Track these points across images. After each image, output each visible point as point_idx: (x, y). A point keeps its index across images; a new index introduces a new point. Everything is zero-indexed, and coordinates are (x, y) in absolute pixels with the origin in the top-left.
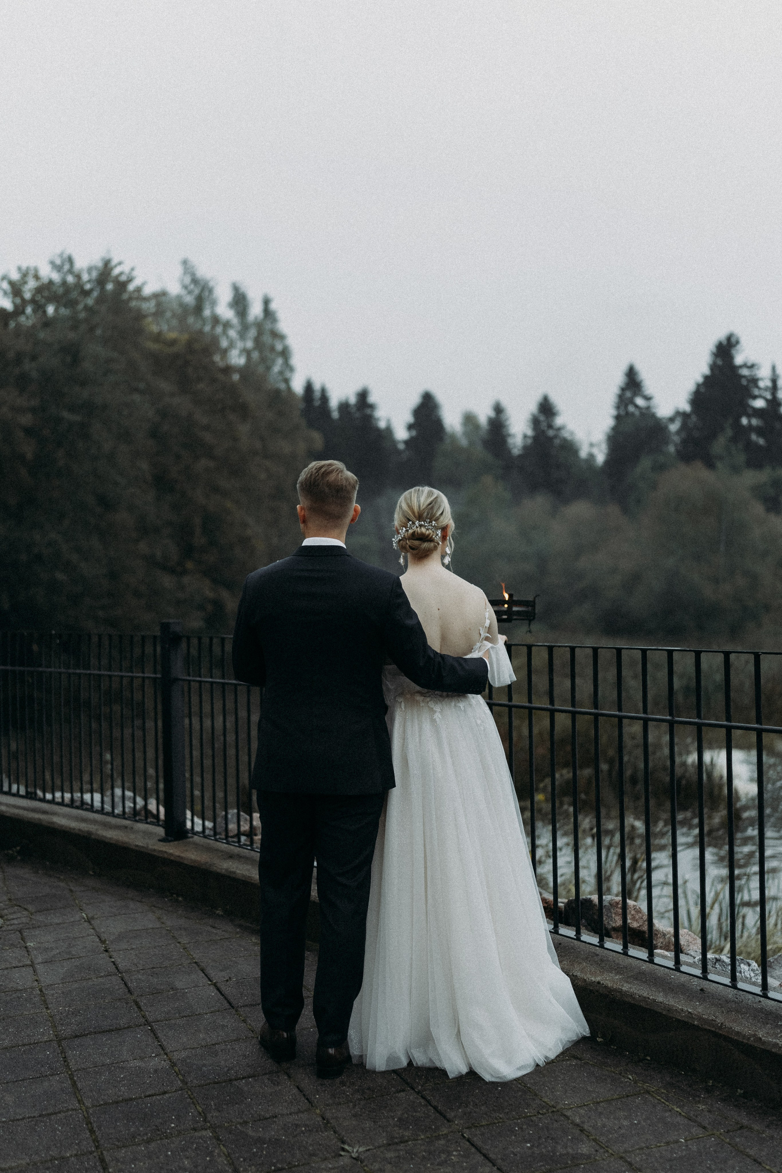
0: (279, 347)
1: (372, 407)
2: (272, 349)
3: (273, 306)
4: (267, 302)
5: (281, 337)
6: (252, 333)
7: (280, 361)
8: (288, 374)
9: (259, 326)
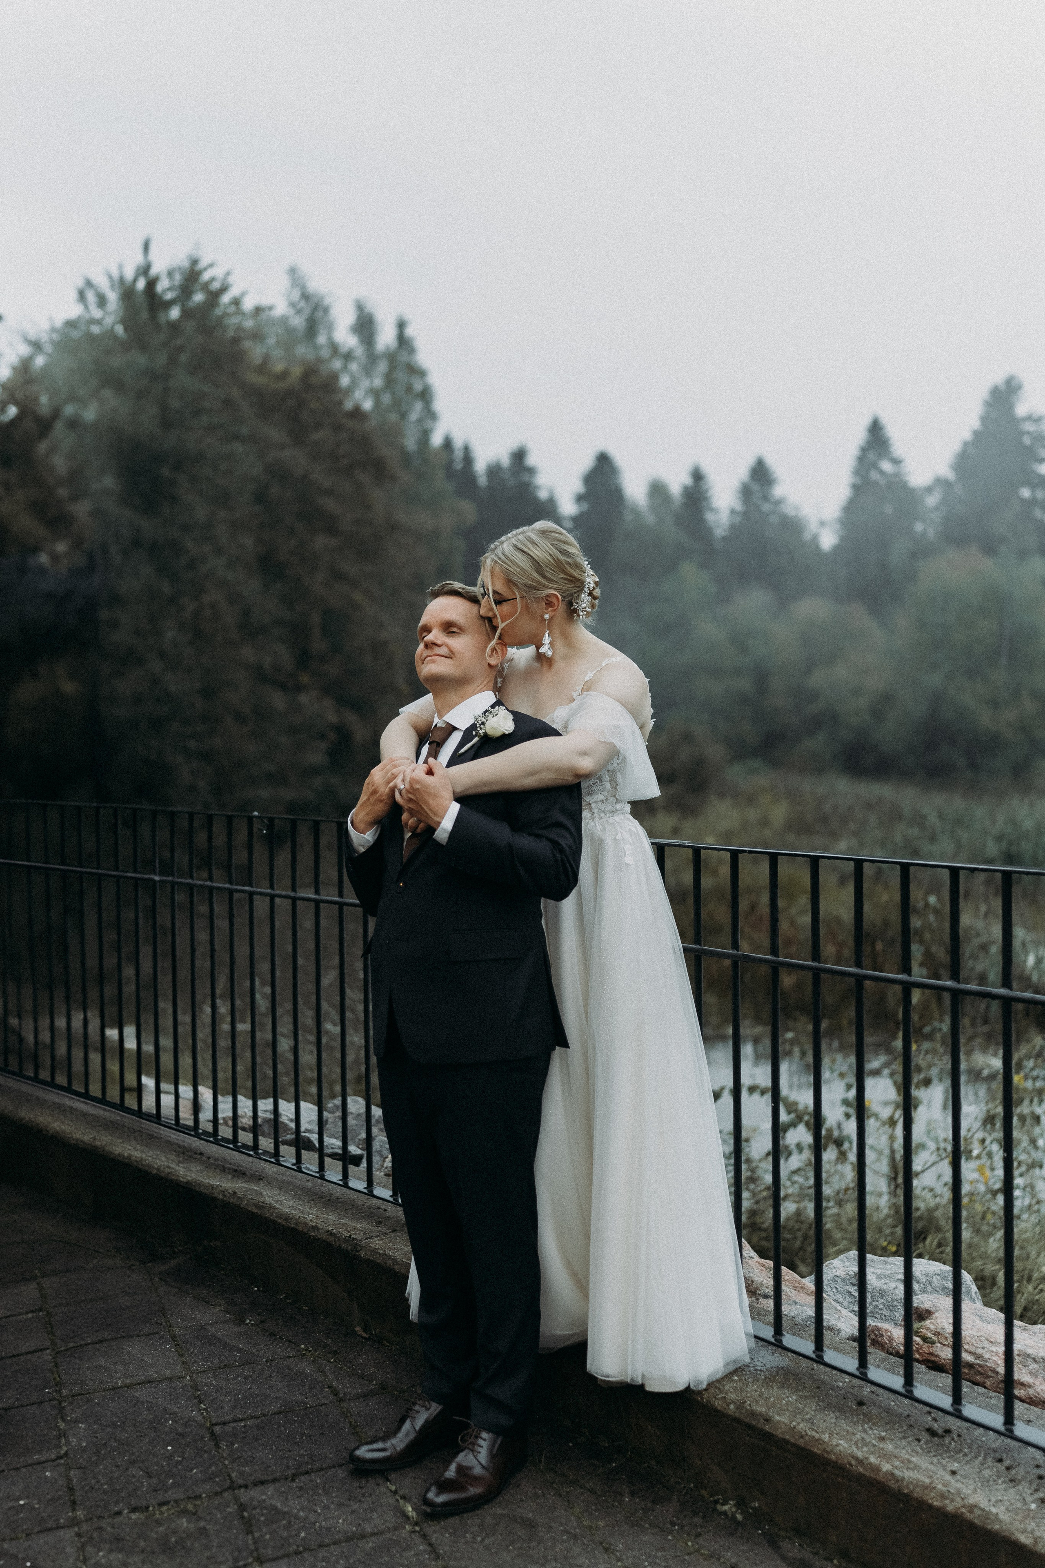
0: (418, 387)
1: (531, 471)
2: (409, 388)
3: (410, 331)
4: (401, 325)
5: (421, 373)
6: (382, 367)
7: (418, 406)
8: (428, 424)
9: (391, 357)
